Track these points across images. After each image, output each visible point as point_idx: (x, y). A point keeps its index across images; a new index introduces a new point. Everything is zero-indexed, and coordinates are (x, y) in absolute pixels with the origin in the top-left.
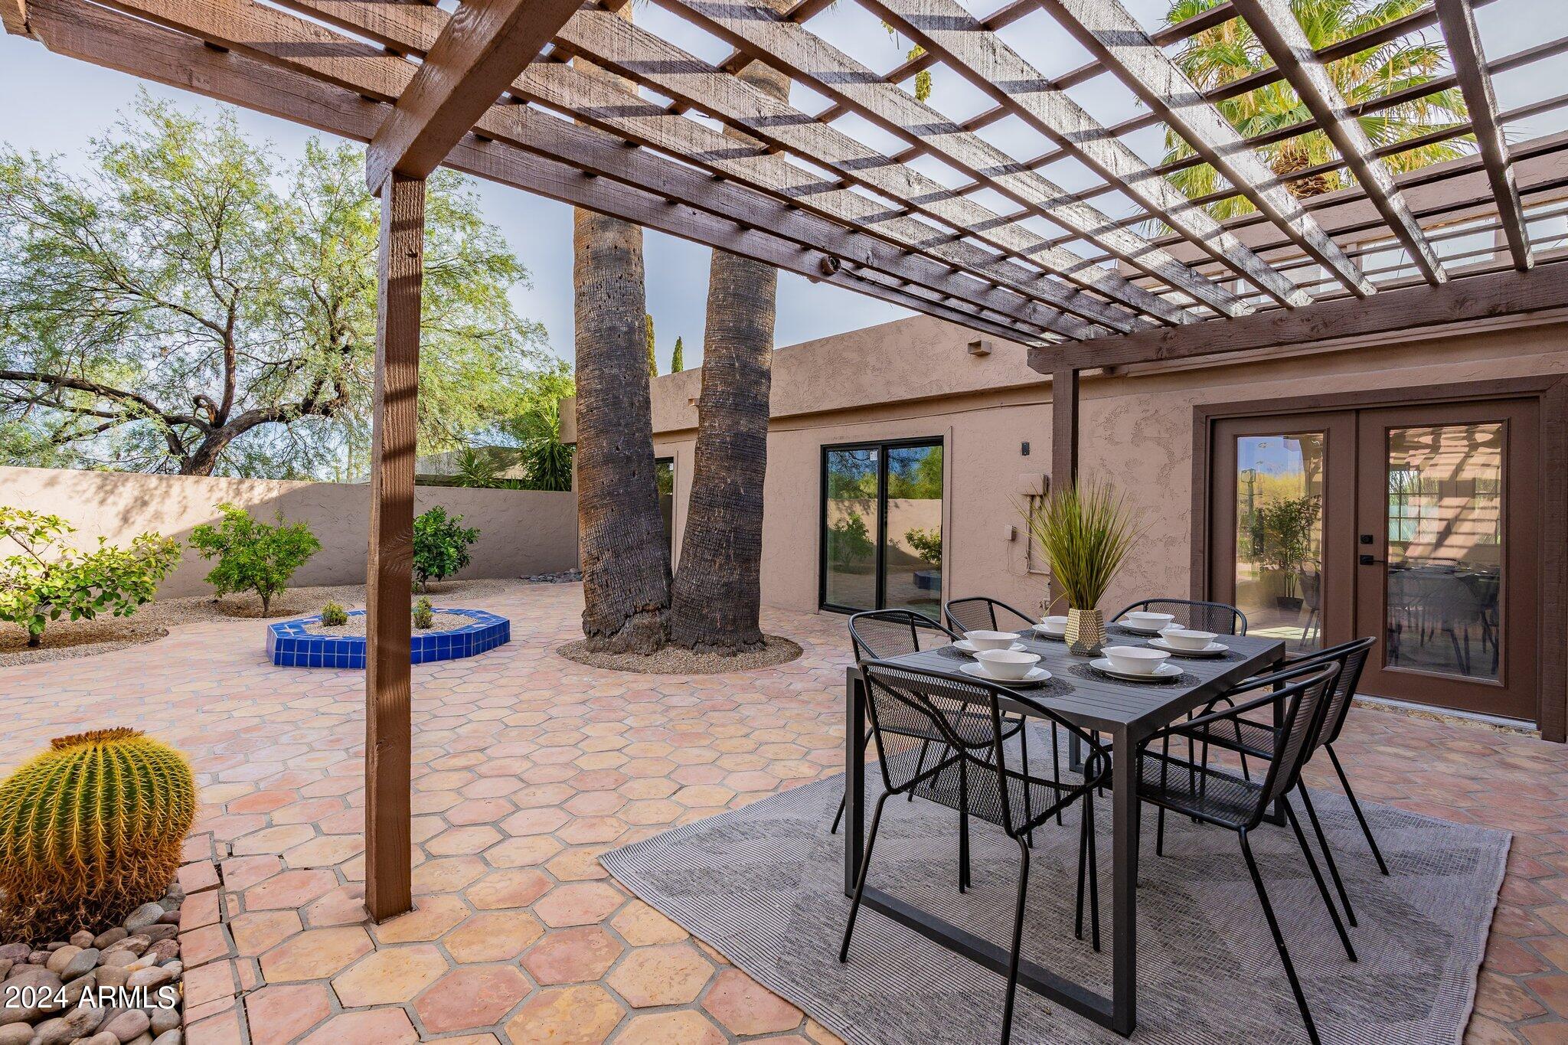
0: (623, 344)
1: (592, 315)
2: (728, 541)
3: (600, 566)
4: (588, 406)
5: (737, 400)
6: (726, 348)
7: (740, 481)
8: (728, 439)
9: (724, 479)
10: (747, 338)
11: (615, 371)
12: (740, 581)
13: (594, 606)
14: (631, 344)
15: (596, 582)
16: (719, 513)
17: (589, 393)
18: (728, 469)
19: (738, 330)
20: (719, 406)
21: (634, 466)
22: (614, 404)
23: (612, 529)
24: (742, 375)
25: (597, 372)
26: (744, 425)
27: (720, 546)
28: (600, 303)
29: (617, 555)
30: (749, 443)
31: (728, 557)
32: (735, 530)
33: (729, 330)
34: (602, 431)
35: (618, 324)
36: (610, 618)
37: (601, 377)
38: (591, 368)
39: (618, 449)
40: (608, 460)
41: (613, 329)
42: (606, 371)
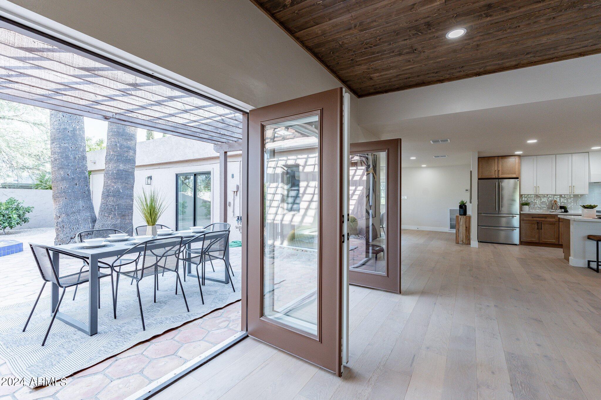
0: (70, 135)
1: (56, 123)
2: (115, 209)
3: (60, 219)
4: (54, 158)
5: (118, 158)
6: (114, 138)
7: (120, 187)
8: (115, 172)
9: (113, 186)
10: (122, 135)
11: (66, 145)
12: (121, 223)
13: (58, 235)
14: (74, 135)
15: (59, 226)
16: (111, 199)
17: (55, 153)
18: (115, 183)
19: (118, 132)
20: (111, 160)
21: (76, 182)
22: (66, 158)
23: (66, 206)
24: (120, 148)
25: (58, 145)
26: (122, 167)
27: (112, 211)
28: (59, 118)
29: (68, 215)
30: (124, 173)
31: (115, 214)
32: (118, 205)
33: (115, 132)
34: (61, 168)
35: (68, 127)
36: (64, 239)
37: (60, 147)
38: (55, 143)
39: (68, 175)
40: (63, 179)
41: (65, 129)
42: (62, 145)
